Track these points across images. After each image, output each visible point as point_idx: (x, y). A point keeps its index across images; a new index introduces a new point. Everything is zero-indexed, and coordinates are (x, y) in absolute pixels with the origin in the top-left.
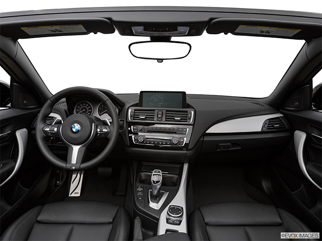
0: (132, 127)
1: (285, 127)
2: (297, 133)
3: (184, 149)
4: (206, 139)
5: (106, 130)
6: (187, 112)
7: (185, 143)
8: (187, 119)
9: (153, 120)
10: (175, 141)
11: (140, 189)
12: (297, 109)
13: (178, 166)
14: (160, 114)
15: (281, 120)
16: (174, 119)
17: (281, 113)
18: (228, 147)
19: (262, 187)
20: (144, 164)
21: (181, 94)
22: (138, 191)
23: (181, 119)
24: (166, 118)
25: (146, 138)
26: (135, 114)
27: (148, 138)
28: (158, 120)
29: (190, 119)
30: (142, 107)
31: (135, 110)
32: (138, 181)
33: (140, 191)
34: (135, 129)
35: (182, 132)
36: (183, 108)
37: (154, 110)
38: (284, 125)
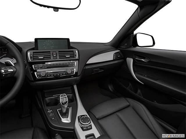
0: (33, 66)
1: (122, 57)
2: (128, 59)
3: (72, 77)
4: (87, 67)
5: (12, 70)
6: (73, 51)
7: (75, 72)
8: (74, 56)
9: (50, 59)
10: (69, 72)
11: (50, 111)
12: (126, 47)
13: (70, 88)
14: (55, 54)
15: (120, 53)
16: (65, 57)
17: (119, 50)
18: (98, 70)
19: (109, 89)
20: (46, 91)
21: (67, 40)
22: (49, 113)
23: (70, 56)
24: (59, 57)
25: (47, 73)
26: (34, 56)
27: (48, 73)
28: (54, 59)
29: (76, 56)
30: (38, 50)
31: (34, 53)
32: (45, 106)
33: (51, 113)
34: (36, 67)
35: (73, 65)
36: (68, 49)
37: (50, 52)
38: (121, 56)
